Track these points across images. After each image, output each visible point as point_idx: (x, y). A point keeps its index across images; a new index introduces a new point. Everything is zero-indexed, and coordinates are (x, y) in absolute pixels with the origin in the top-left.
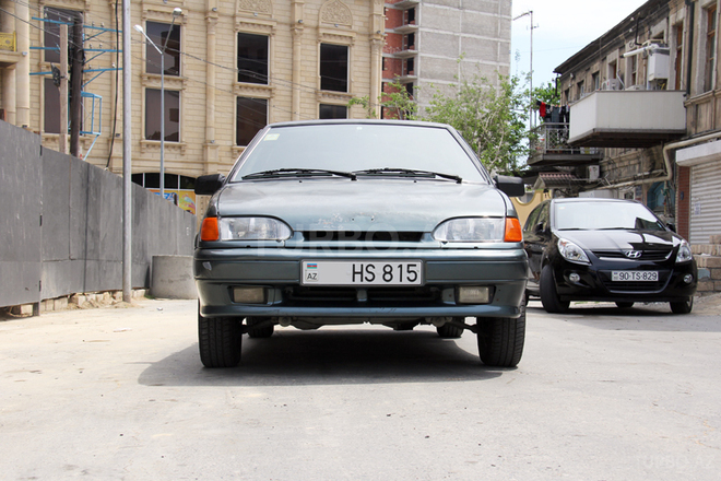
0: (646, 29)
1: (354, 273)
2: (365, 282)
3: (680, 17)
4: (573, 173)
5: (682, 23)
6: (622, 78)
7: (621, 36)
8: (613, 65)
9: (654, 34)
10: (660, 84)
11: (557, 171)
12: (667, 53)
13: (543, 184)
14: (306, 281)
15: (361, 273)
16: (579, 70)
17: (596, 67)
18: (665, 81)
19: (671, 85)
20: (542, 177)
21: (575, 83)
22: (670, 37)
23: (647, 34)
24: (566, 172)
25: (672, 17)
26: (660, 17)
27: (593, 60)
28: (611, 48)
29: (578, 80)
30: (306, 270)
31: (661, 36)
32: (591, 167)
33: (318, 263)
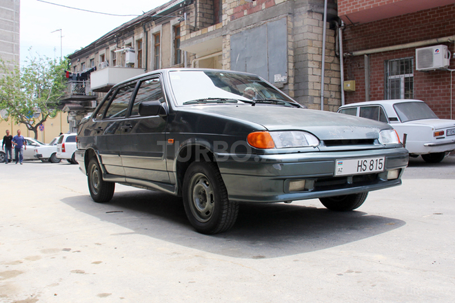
0: (121, 41)
1: (359, 166)
2: (363, 172)
3: (141, 37)
4: (81, 104)
5: (141, 40)
6: (108, 62)
7: (107, 43)
8: (103, 57)
9: (126, 43)
10: (131, 65)
11: (71, 103)
12: (134, 52)
13: (68, 109)
14: (337, 174)
15: (361, 166)
16: (82, 57)
17: (92, 56)
18: (133, 64)
19: (136, 65)
20: (67, 106)
21: (80, 63)
22: (135, 46)
23: (121, 44)
24: (77, 103)
25: (135, 37)
26: (129, 36)
27: (91, 53)
28: (101, 48)
29: (81, 62)
30: (338, 167)
31: (130, 45)
32: (92, 102)
33: (343, 161)
